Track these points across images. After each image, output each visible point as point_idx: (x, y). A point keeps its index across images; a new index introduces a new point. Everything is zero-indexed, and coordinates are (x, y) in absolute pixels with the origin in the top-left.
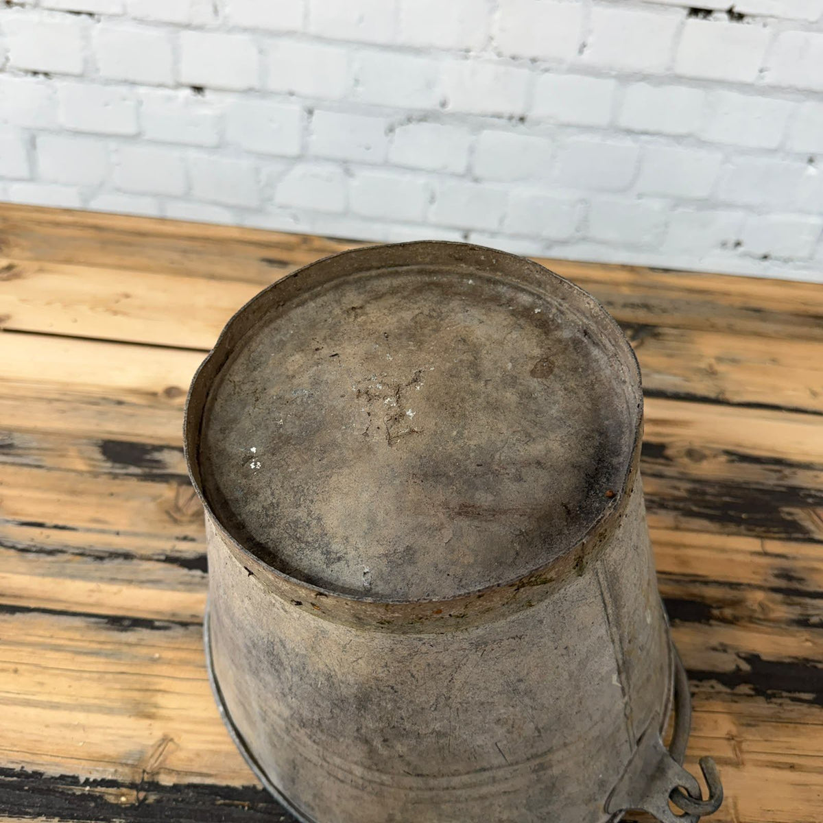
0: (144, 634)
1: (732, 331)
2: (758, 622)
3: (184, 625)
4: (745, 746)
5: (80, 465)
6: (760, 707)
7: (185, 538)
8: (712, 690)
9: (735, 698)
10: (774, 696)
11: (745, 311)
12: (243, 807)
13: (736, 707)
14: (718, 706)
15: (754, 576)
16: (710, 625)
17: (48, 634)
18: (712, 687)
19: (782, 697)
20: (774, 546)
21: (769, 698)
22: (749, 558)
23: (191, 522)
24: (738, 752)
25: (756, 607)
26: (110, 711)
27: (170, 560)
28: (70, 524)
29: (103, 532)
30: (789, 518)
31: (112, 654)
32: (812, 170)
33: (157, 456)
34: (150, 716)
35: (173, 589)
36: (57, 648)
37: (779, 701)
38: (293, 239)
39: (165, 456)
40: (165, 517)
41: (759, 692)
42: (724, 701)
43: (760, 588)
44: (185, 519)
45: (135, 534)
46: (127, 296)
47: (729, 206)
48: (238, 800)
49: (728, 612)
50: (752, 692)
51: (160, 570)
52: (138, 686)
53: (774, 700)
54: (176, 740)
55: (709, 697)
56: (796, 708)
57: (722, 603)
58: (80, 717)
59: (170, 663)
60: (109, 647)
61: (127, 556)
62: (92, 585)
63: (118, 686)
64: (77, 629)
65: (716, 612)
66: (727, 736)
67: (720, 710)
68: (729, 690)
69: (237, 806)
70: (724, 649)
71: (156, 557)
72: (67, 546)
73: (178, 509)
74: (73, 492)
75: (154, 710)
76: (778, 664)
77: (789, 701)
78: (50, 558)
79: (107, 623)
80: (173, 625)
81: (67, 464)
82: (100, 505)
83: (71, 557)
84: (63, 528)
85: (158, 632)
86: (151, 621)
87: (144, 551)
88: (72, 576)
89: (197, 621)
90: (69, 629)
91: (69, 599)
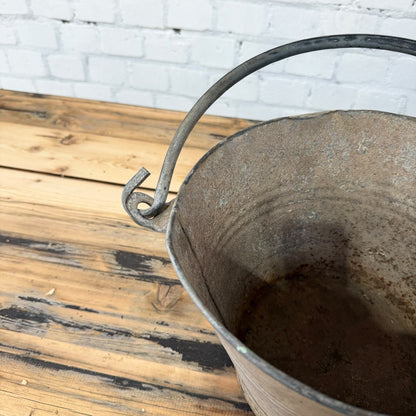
0: (136, 392)
3: (160, 388)
5: (103, 268)
7: (162, 323)
17: (77, 386)
23: (166, 311)
27: (153, 339)
28: (95, 308)
29: (114, 315)
31: (115, 406)
33: (147, 263)
35: (155, 361)
36: (83, 398)
38: (229, 121)
39: (153, 264)
40: (151, 307)
44: (163, 309)
45: (133, 318)
46: (134, 157)
51: (147, 345)
60: (113, 400)
61: (127, 334)
62: (106, 353)
64: (95, 384)
71: (144, 336)
72: (91, 324)
73: (159, 302)
74: (98, 286)
78: (82, 332)
79: (113, 382)
80: (153, 388)
81: (95, 266)
82: (113, 296)
83: (94, 332)
84: (90, 311)
85: (144, 392)
86: (140, 383)
87: (137, 331)
88: (94, 346)
89: (168, 386)
90: (90, 384)
91: (91, 362)
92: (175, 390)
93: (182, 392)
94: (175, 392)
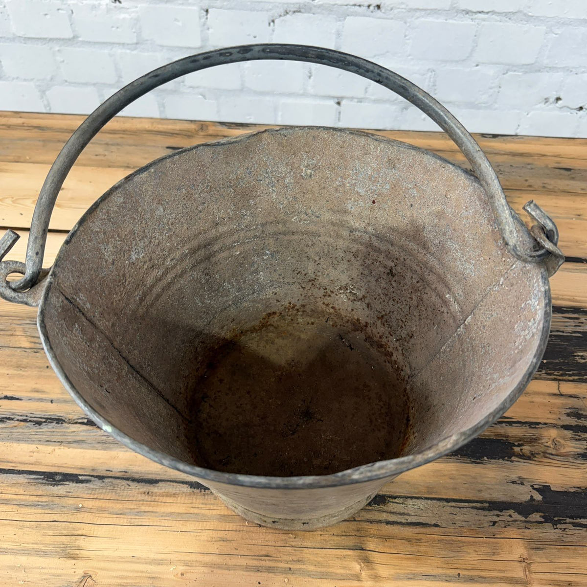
0: (72, 486)
2: (551, 457)
4: (533, 567)
5: (24, 343)
6: (548, 532)
8: (510, 519)
10: (559, 522)
11: (557, 171)
13: (528, 533)
14: (513, 532)
15: (550, 416)
16: (512, 461)
18: (510, 516)
19: (566, 523)
20: (568, 388)
21: (555, 524)
22: (547, 399)
24: (527, 573)
25: (550, 443)
26: (45, 554)
27: (90, 423)
28: (17, 395)
29: (41, 400)
30: (583, 361)
31: (47, 505)
34: (74, 557)
35: (94, 448)
37: (563, 526)
38: (193, 127)
41: (547, 519)
42: (519, 528)
43: (554, 426)
45: (65, 402)
47: (552, 69)
49: (527, 449)
50: (543, 520)
51: (84, 431)
52: (65, 532)
53: (559, 526)
54: (93, 576)
55: (507, 525)
56: (577, 532)
57: (522, 442)
58: (23, 560)
59: (90, 511)
60: (44, 499)
61: (59, 421)
62: (33, 447)
63: (51, 532)
64: (21, 485)
65: (517, 449)
66: (519, 559)
67: (515, 536)
68: (523, 519)
70: (521, 482)
71: (80, 421)
72: (14, 414)
74: (19, 367)
75: (77, 552)
76: (566, 493)
77: (571, 526)
79: (43, 479)
80: (93, 479)
81: (13, 341)
82: (39, 377)
83: (16, 423)
84: (12, 398)
85: (81, 485)
86: (77, 475)
87: (70, 417)
88: (18, 440)
89: (110, 474)
90: (14, 485)
91: (15, 460)
92: (118, 478)
93: (127, 479)
94: (118, 481)
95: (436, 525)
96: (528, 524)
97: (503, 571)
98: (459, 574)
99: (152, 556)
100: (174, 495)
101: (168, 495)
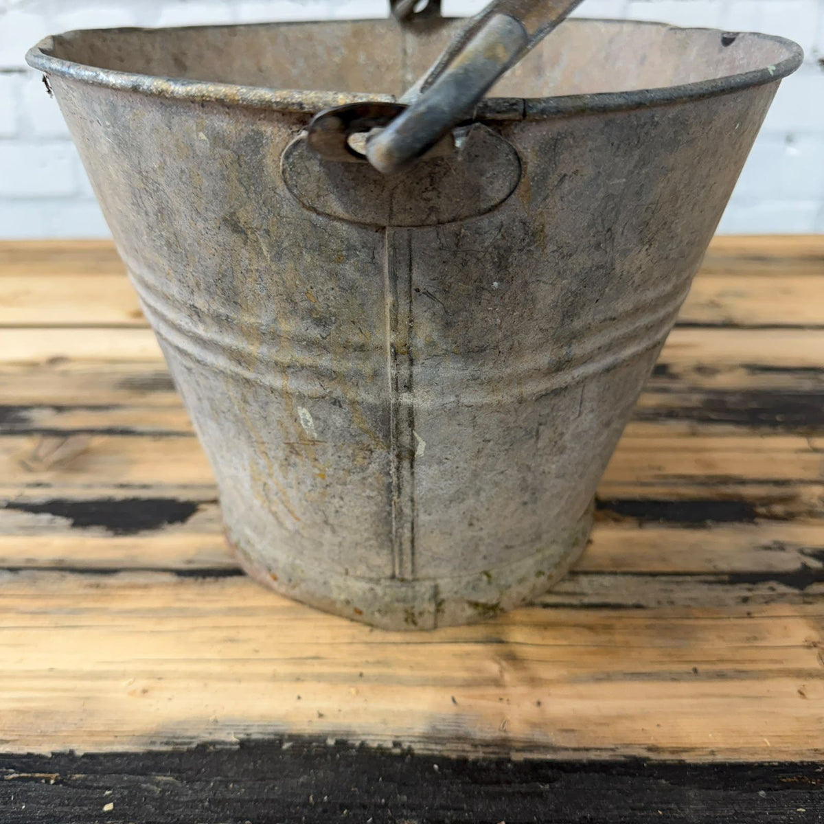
1: (730, 272)
8: (772, 593)
9: (810, 599)
12: (48, 781)
13: (810, 609)
14: (784, 609)
16: (756, 525)
18: (772, 589)
22: (794, 456)
25: (814, 501)
27: (13, 506)
32: (792, 151)
35: (10, 535)
39: (34, 414)
40: (18, 467)
42: (792, 603)
43: (816, 482)
44: (42, 467)
48: (40, 772)
49: (778, 509)
55: (768, 601)
57: (768, 501)
65: (761, 510)
66: (806, 644)
67: (788, 614)
68: (796, 591)
69: (37, 780)
70: (781, 547)
73: (36, 458)
89: (32, 564)
93: (61, 569)
94: (45, 573)
95: (638, 607)
96: (808, 599)
97: (780, 662)
98: (695, 670)
99: (87, 667)
100: (146, 587)
101: (134, 587)
